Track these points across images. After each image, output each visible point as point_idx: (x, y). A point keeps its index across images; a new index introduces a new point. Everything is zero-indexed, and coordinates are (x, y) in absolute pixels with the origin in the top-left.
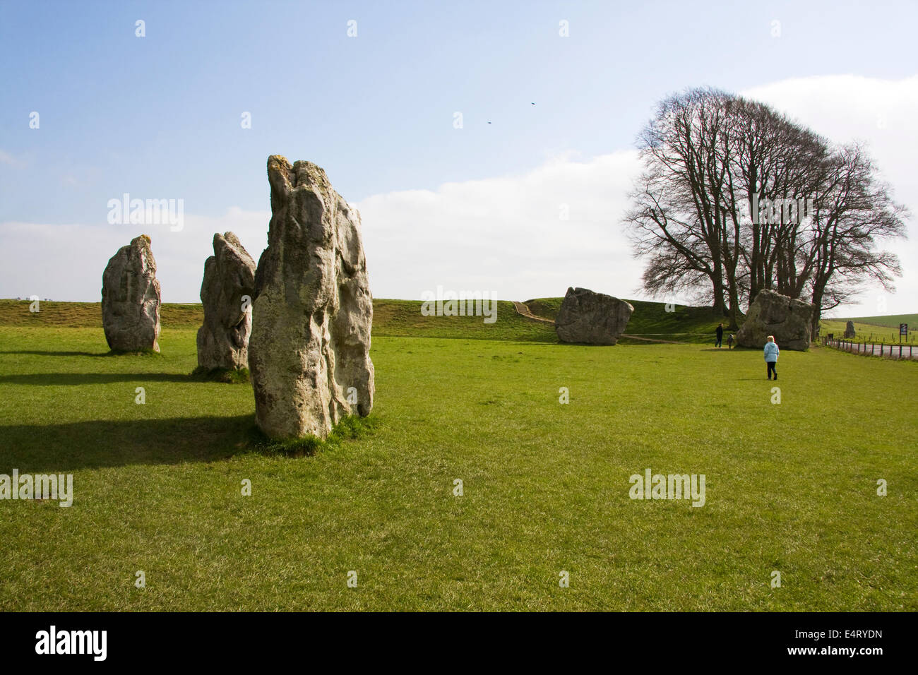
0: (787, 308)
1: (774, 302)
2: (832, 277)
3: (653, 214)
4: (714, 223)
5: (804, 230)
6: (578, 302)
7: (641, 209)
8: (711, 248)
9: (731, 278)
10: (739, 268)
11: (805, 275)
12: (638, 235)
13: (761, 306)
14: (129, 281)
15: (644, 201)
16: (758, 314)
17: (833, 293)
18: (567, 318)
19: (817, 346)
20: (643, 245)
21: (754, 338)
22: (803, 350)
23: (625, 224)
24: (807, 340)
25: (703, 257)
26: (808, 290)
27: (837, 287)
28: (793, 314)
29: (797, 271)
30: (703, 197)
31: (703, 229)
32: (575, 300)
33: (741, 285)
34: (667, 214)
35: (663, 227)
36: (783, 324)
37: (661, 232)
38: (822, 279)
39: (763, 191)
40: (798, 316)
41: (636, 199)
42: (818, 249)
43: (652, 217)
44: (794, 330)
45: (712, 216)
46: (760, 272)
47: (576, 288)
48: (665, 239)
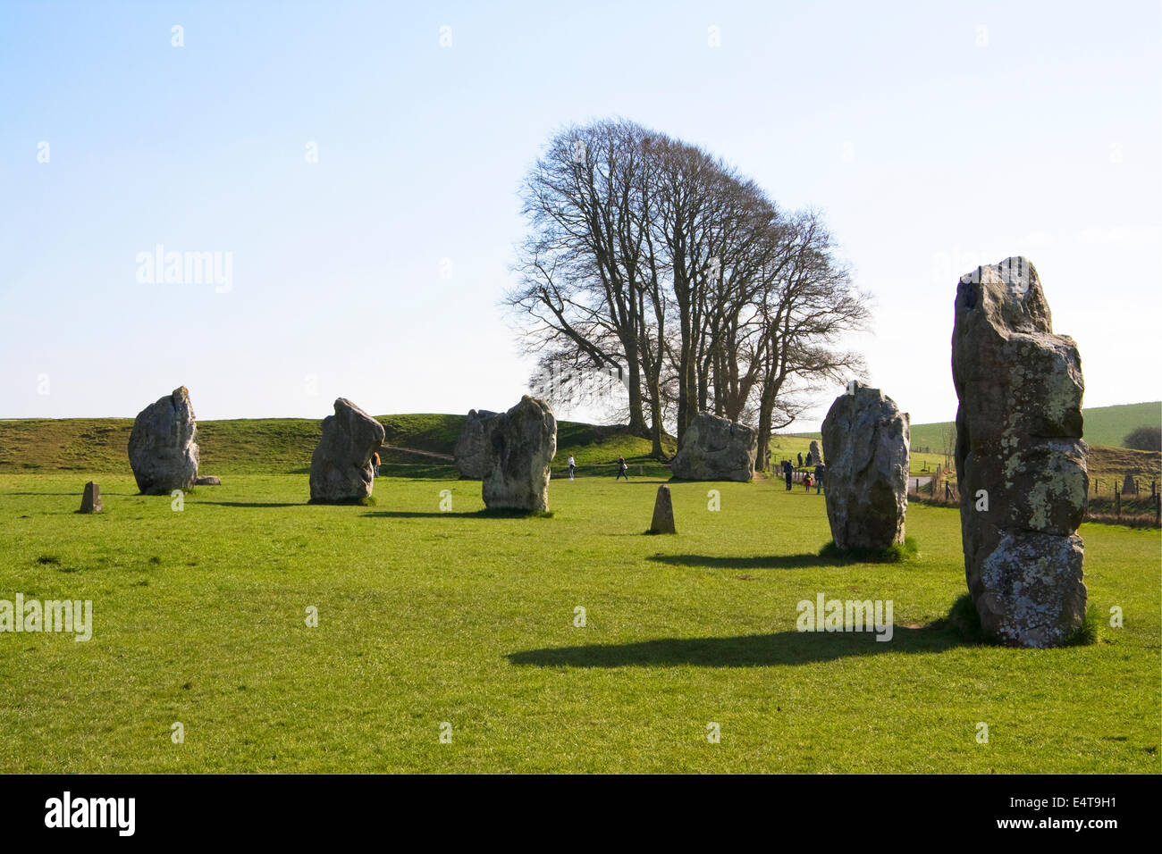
0: (729, 433)
1: (713, 426)
2: (784, 383)
3: (545, 294)
4: (628, 309)
5: (748, 323)
6: (482, 427)
7: (528, 287)
8: (623, 341)
9: (653, 387)
10: (663, 372)
11: (750, 380)
12: (523, 323)
13: (699, 430)
14: (179, 430)
15: (533, 276)
16: (697, 440)
17: (784, 406)
18: (470, 447)
19: (766, 478)
20: (530, 339)
21: (692, 468)
22: (745, 481)
23: (504, 309)
24: (751, 470)
25: (612, 355)
26: (753, 401)
27: (790, 399)
28: (735, 439)
29: (739, 373)
30: (613, 270)
31: (613, 316)
32: (479, 426)
33: (664, 394)
34: (563, 295)
35: (559, 313)
36: (725, 452)
37: (555, 320)
38: (772, 387)
39: (694, 267)
40: (741, 442)
41: (521, 274)
42: (766, 343)
43: (542, 298)
44: (735, 458)
45: (625, 297)
46: (692, 377)
47: (480, 411)
48: (562, 330)
